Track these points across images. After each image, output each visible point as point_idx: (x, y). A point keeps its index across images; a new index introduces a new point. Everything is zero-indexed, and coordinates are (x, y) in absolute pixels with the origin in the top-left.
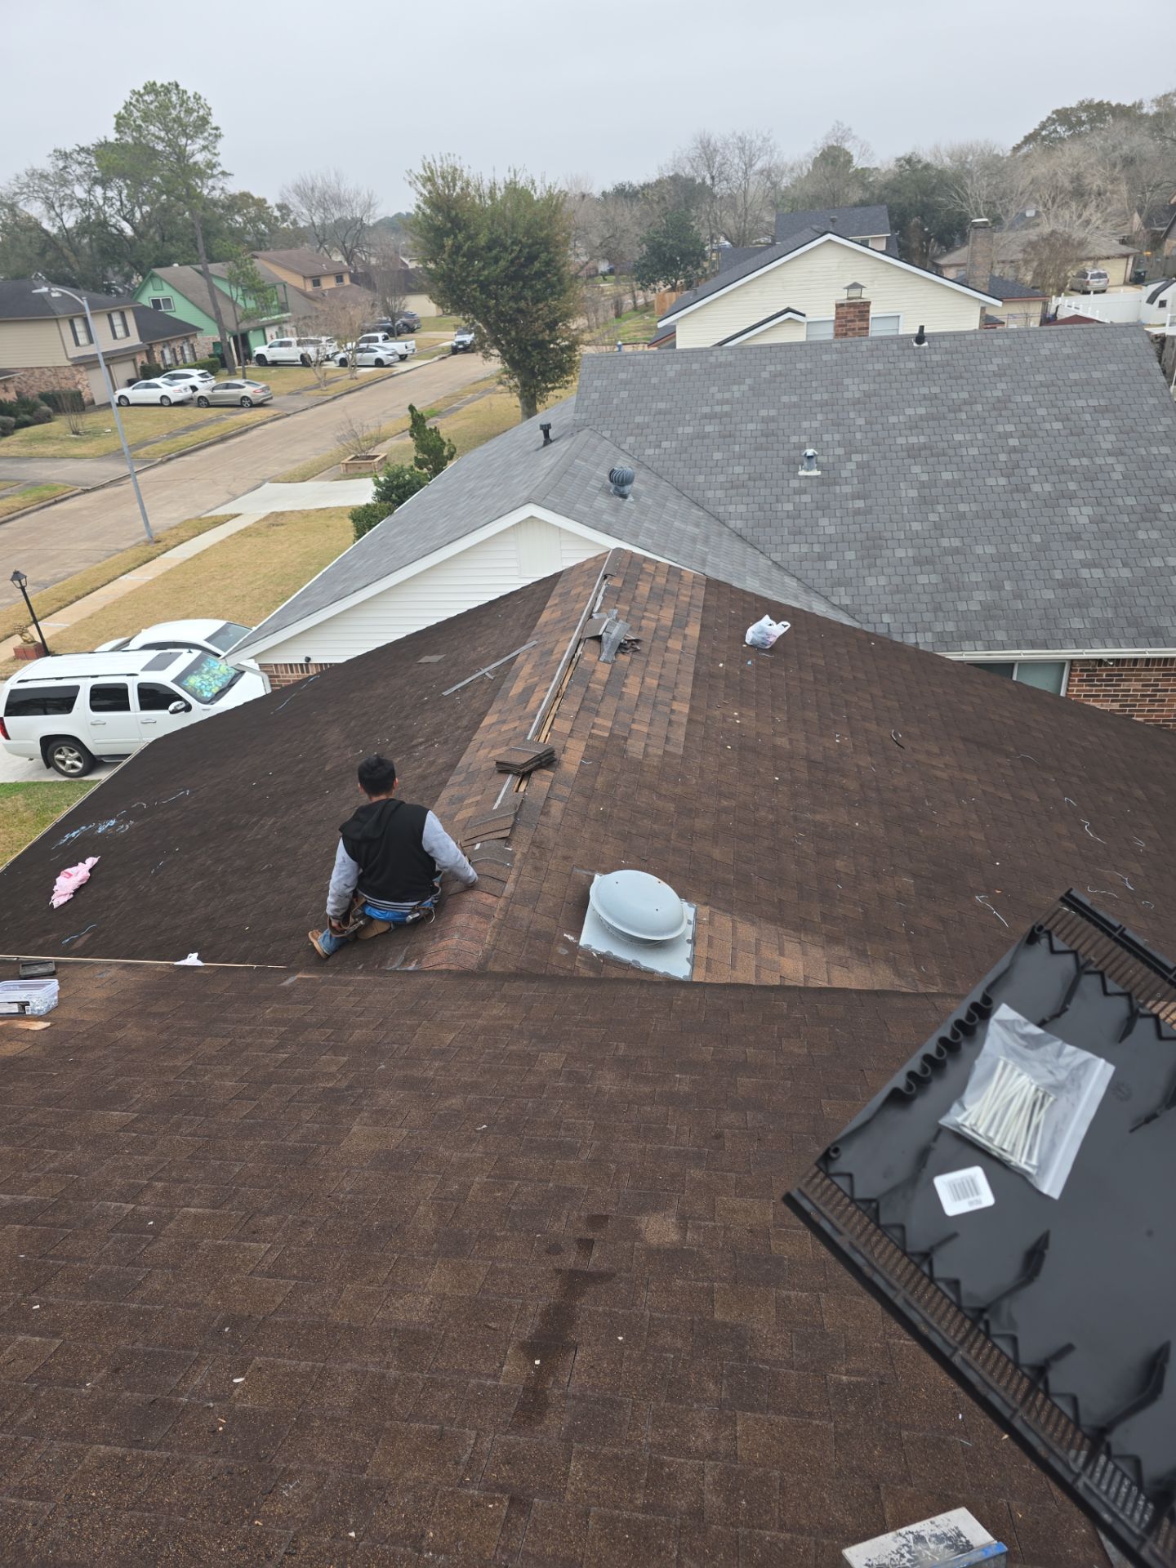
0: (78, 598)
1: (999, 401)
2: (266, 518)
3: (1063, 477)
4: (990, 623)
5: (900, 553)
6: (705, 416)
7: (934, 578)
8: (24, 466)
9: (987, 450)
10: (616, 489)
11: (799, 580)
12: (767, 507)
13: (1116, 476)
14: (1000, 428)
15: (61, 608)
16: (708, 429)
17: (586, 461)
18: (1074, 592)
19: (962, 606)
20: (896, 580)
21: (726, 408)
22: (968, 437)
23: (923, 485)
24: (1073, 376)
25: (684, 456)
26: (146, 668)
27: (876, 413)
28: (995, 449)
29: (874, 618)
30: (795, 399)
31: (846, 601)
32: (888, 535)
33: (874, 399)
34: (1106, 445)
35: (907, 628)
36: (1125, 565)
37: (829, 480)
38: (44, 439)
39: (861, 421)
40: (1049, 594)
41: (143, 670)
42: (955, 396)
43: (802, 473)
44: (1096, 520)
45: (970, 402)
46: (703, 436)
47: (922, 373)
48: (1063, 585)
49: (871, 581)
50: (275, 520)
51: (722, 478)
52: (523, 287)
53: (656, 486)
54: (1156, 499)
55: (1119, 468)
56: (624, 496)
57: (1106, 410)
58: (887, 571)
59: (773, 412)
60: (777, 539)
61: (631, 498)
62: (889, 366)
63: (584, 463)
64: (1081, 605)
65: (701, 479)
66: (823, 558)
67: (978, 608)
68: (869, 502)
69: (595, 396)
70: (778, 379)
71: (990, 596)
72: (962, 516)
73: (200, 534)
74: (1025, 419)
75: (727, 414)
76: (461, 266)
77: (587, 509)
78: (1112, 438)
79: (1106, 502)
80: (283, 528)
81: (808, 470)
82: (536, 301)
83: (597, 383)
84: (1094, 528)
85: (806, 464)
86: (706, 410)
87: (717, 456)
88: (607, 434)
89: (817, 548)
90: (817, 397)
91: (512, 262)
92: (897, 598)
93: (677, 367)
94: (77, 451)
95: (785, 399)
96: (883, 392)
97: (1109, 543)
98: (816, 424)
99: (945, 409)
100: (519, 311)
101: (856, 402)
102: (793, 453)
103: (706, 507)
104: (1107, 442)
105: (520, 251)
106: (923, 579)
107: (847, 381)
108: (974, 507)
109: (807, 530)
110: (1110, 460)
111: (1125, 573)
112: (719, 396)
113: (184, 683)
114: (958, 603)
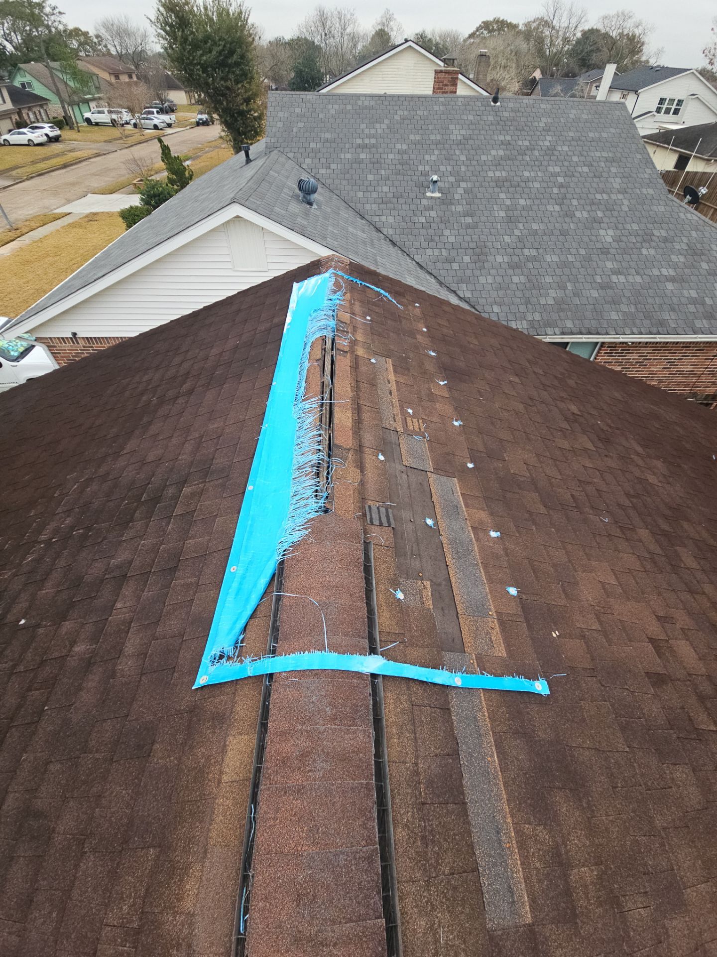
1: (548, 149)
2: (87, 216)
3: (594, 207)
4: (561, 314)
5: (499, 259)
6: (359, 146)
7: (523, 279)
9: (545, 185)
10: (304, 197)
11: (435, 277)
12: (407, 219)
13: (625, 208)
14: (551, 169)
16: (362, 156)
17: (279, 173)
18: (610, 292)
19: (543, 301)
20: (499, 279)
21: (373, 141)
22: (533, 174)
23: (508, 209)
24: (591, 135)
25: (347, 176)
27: (473, 152)
28: (550, 185)
29: (488, 308)
30: (418, 137)
31: (468, 295)
32: (489, 244)
33: (470, 142)
34: (617, 186)
35: (510, 317)
36: (638, 274)
37: (446, 201)
39: (463, 158)
40: (595, 294)
42: (520, 143)
43: (429, 194)
44: (618, 240)
45: (531, 148)
46: (360, 162)
47: (498, 124)
48: (603, 287)
49: (482, 280)
50: (92, 218)
51: (375, 195)
52: (228, 72)
53: (331, 198)
54: (650, 226)
55: (626, 202)
56: (310, 204)
57: (613, 160)
58: (493, 272)
59: (405, 147)
60: (417, 244)
61: (315, 206)
62: (476, 117)
63: (277, 175)
64: (615, 302)
65: (360, 194)
66: (449, 260)
67: (553, 303)
68: (476, 219)
69: (280, 124)
70: (406, 121)
71: (560, 293)
72: (535, 233)
73: (44, 225)
74: (566, 164)
75: (374, 146)
76: (189, 52)
77: (284, 212)
78: (618, 180)
79: (620, 226)
80: (96, 223)
81: (432, 192)
82: (237, 82)
83: (281, 114)
84: (615, 245)
85: (431, 187)
86: (359, 141)
87: (370, 177)
88: (291, 155)
89: (444, 253)
90: (433, 137)
91: (220, 53)
92: (501, 293)
93: (336, 107)
95: (412, 137)
96: (475, 137)
97: (627, 257)
98: (434, 158)
99: (515, 153)
100: (227, 88)
101: (460, 143)
102: (422, 179)
103: (366, 217)
104: (616, 183)
105: (224, 46)
106: (516, 279)
107: (452, 127)
108: (542, 226)
109: (437, 238)
110: (620, 196)
111: (638, 279)
112: (367, 131)
114: (540, 298)
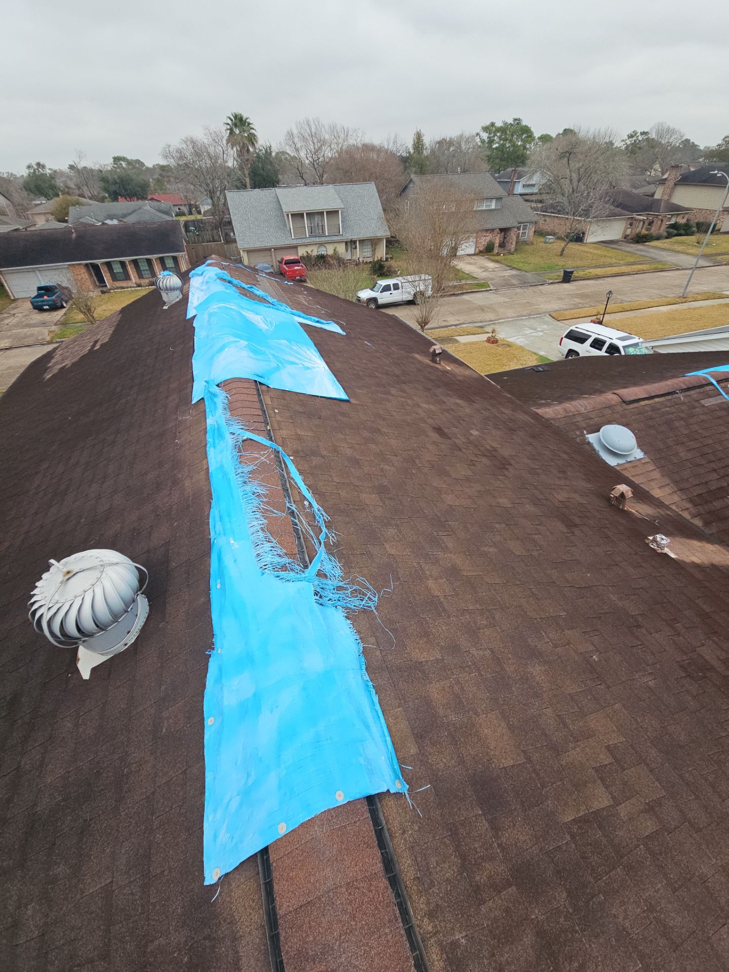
0: (631, 310)
8: (662, 253)
15: (621, 312)
26: (619, 339)
38: (682, 243)
41: (617, 339)
73: (707, 299)
94: (691, 251)
113: (627, 349)
